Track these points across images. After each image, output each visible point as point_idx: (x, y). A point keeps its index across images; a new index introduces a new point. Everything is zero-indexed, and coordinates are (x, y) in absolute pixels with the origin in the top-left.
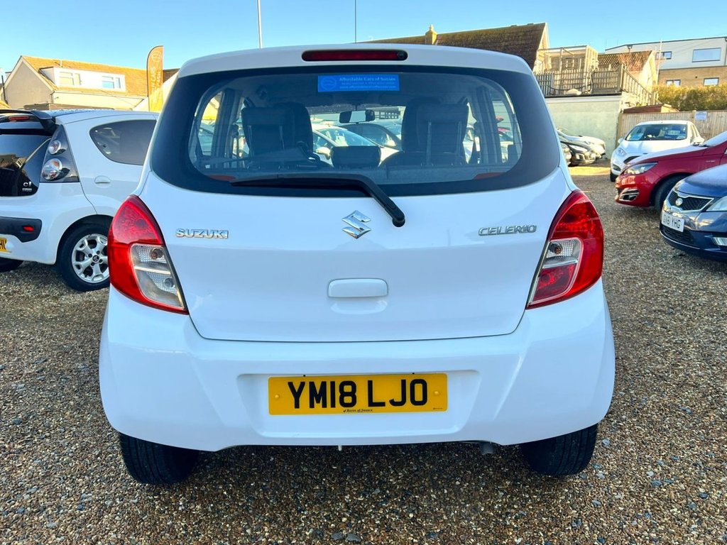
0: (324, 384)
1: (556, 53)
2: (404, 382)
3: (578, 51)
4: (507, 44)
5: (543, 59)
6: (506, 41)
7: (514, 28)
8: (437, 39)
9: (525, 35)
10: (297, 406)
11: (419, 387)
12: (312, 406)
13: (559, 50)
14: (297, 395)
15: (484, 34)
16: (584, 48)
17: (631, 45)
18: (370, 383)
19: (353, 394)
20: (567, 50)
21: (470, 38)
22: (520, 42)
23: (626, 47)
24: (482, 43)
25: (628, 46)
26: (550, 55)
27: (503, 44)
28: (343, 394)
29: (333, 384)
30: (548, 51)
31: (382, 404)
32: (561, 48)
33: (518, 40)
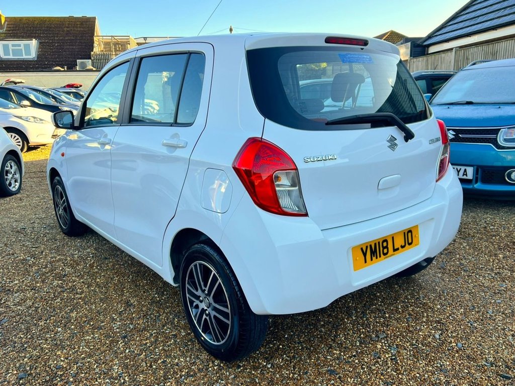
0: (375, 244)
1: (108, 39)
2: (404, 233)
3: (124, 39)
4: (68, 29)
5: (98, 43)
6: (67, 27)
7: (71, 18)
8: (6, 21)
9: (82, 24)
10: (366, 262)
11: (410, 234)
12: (372, 260)
13: (111, 38)
14: (365, 255)
15: (48, 20)
16: (128, 38)
17: (146, 38)
18: (393, 238)
19: (387, 247)
20: (116, 38)
21: (36, 23)
22: (79, 29)
23: (143, 39)
24: (47, 27)
25: (144, 38)
26: (104, 40)
27: (65, 29)
28: (384, 248)
29: (379, 243)
30: (100, 37)
31: (398, 249)
32: (112, 36)
33: (77, 28)
